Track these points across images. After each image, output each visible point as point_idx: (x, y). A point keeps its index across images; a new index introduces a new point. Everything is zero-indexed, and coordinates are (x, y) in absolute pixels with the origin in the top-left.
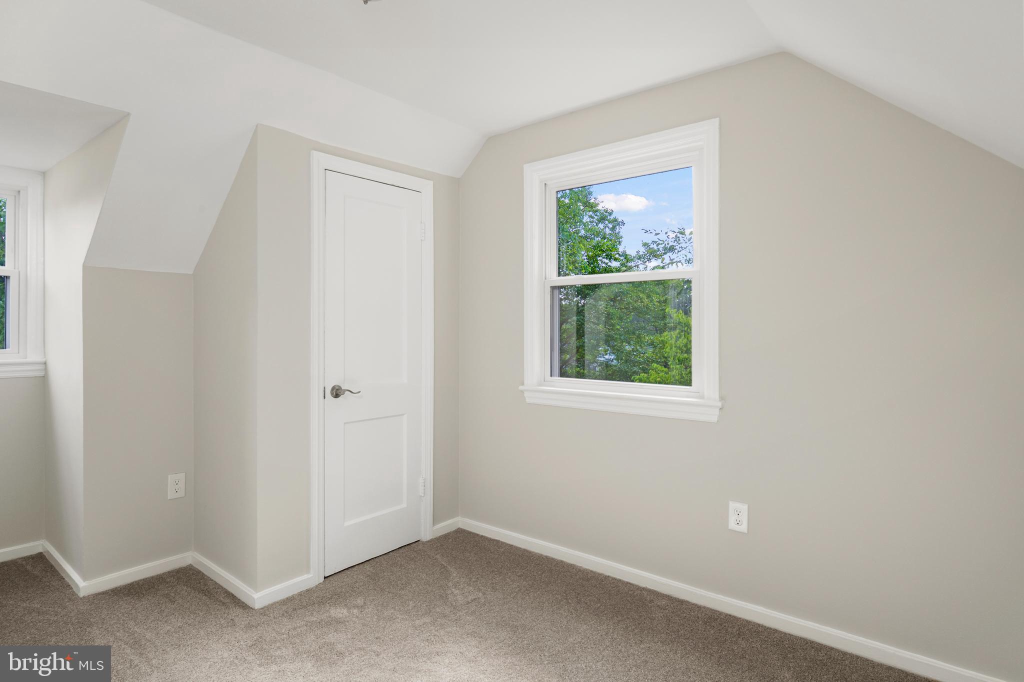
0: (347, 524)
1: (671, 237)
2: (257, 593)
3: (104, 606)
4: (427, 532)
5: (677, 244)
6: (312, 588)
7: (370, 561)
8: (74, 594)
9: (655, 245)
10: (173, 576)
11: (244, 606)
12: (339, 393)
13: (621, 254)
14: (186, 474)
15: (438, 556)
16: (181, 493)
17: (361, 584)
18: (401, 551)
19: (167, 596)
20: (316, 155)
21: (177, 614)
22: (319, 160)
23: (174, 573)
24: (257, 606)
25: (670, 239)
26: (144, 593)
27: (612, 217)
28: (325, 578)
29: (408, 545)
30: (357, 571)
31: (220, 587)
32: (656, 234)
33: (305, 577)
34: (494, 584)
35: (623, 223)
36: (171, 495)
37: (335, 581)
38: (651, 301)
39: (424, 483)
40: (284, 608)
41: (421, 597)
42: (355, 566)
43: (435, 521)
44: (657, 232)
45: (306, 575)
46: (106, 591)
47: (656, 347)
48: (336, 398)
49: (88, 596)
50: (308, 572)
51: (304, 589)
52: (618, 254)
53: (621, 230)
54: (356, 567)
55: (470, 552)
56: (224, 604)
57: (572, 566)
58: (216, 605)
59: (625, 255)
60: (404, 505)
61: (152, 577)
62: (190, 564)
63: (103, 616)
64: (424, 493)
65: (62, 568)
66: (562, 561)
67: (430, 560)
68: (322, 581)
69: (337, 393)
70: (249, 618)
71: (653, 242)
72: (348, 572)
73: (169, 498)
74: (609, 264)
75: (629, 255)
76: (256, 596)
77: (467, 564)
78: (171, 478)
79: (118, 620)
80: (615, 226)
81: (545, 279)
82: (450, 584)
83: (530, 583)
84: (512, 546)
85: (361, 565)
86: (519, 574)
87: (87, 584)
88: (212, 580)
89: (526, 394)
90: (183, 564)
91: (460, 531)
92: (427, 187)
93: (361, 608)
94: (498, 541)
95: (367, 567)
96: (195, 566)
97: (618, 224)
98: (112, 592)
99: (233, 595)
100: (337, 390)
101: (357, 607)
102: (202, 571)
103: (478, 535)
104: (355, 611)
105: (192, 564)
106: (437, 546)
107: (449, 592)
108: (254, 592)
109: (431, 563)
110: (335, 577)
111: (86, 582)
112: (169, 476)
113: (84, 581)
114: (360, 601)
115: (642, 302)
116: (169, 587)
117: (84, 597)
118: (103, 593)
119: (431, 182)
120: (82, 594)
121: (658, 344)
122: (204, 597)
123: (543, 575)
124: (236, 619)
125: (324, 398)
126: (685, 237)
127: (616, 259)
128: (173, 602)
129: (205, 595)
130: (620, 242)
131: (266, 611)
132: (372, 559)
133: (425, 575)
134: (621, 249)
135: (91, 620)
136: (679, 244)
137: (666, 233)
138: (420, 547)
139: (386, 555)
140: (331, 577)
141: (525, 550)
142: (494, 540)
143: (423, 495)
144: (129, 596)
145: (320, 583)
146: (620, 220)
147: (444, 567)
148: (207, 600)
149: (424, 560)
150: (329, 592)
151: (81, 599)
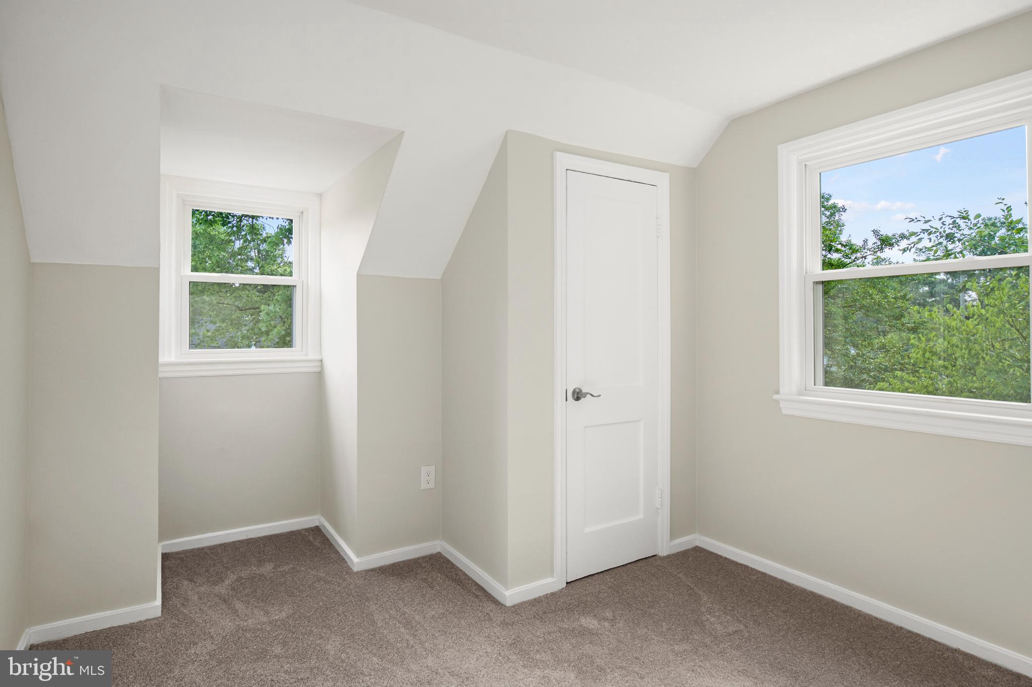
0: (587, 530)
1: (947, 223)
2: (508, 590)
3: (376, 583)
4: (665, 547)
5: (958, 231)
6: (557, 592)
7: (609, 572)
8: (349, 568)
9: (926, 234)
10: (427, 561)
11: (496, 602)
12: (580, 396)
13: (845, 244)
14: (435, 467)
15: (681, 575)
16: (432, 485)
17: (605, 595)
18: (639, 564)
19: (425, 580)
20: (558, 155)
21: (437, 600)
22: (563, 160)
23: (427, 559)
24: (509, 603)
25: (947, 227)
26: (406, 575)
27: (830, 202)
28: (567, 583)
29: (645, 558)
30: (597, 580)
31: (470, 578)
32: (926, 222)
33: (550, 580)
34: (756, 617)
35: (844, 210)
36: (424, 486)
37: (578, 589)
38: (886, 297)
39: (661, 494)
40: (534, 609)
41: (674, 620)
42: (595, 574)
43: (673, 536)
44: (926, 219)
45: (550, 579)
46: (374, 569)
47: (889, 351)
48: (576, 400)
49: (361, 571)
50: (552, 576)
51: (549, 592)
52: (841, 244)
53: (842, 217)
54: (596, 576)
55: (716, 575)
56: (477, 596)
57: (847, 608)
58: (470, 597)
59: (849, 245)
60: (641, 516)
61: (410, 560)
62: (439, 552)
63: (376, 593)
64: (661, 506)
65: (337, 542)
66: (833, 601)
67: (673, 578)
68: (564, 587)
69: (578, 395)
70: (503, 615)
71: (923, 230)
72: (589, 580)
73: (422, 489)
74: (829, 256)
75: (854, 245)
76: (507, 593)
77: (717, 589)
78: (424, 470)
79: (389, 597)
80: (835, 213)
81: (806, 273)
82: (703, 609)
83: (800, 621)
84: (765, 574)
85: (600, 574)
86: (783, 609)
87: (359, 561)
88: (461, 571)
89: (782, 404)
90: (434, 551)
91: (698, 550)
92: (663, 180)
93: (613, 621)
94: (746, 567)
95: (607, 577)
96: (444, 554)
97: (839, 211)
98: (379, 570)
99: (483, 588)
100: (578, 393)
101: (607, 619)
102: (450, 560)
103: (721, 557)
104: (606, 624)
105: (441, 552)
106: (677, 564)
107: (704, 618)
108: (504, 589)
109: (675, 582)
110: (577, 583)
111: (359, 558)
112: (422, 468)
113: (358, 557)
114: (608, 614)
115: (872, 299)
116: (425, 572)
117: (358, 572)
118: (373, 570)
119: (667, 175)
120: (355, 569)
121: (891, 348)
122: (458, 586)
123: (813, 615)
124: (492, 614)
125: (567, 400)
126: (969, 222)
127: (837, 251)
128: (432, 588)
129: (459, 585)
130: (841, 230)
131: (518, 608)
132: (611, 569)
133: (672, 595)
134: (843, 238)
135: (367, 595)
136: (960, 230)
137: (940, 219)
138: (659, 562)
139: (624, 567)
140: (573, 583)
141: (782, 581)
142: (741, 565)
143: (660, 507)
144: (393, 576)
145: (563, 588)
146: (840, 205)
147: (691, 588)
148: (461, 591)
149: (666, 577)
150: (575, 600)
151: (356, 573)
